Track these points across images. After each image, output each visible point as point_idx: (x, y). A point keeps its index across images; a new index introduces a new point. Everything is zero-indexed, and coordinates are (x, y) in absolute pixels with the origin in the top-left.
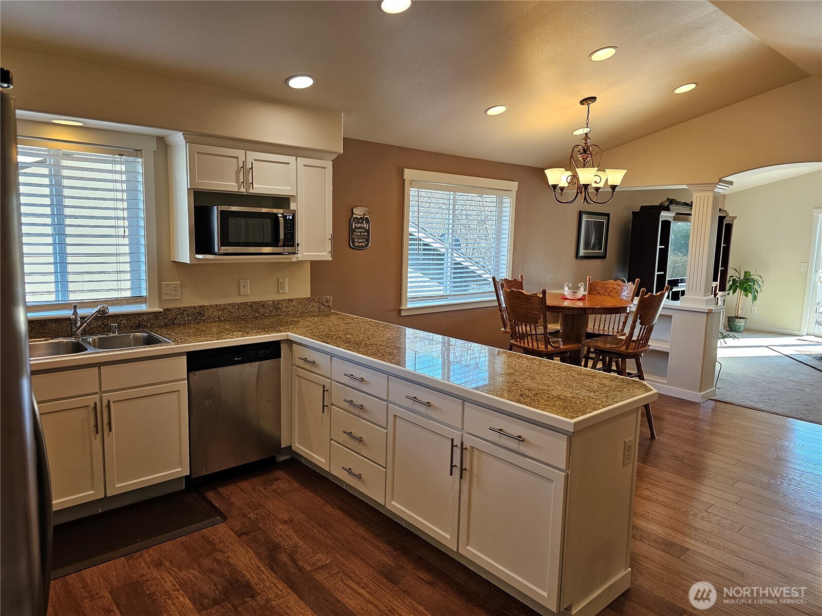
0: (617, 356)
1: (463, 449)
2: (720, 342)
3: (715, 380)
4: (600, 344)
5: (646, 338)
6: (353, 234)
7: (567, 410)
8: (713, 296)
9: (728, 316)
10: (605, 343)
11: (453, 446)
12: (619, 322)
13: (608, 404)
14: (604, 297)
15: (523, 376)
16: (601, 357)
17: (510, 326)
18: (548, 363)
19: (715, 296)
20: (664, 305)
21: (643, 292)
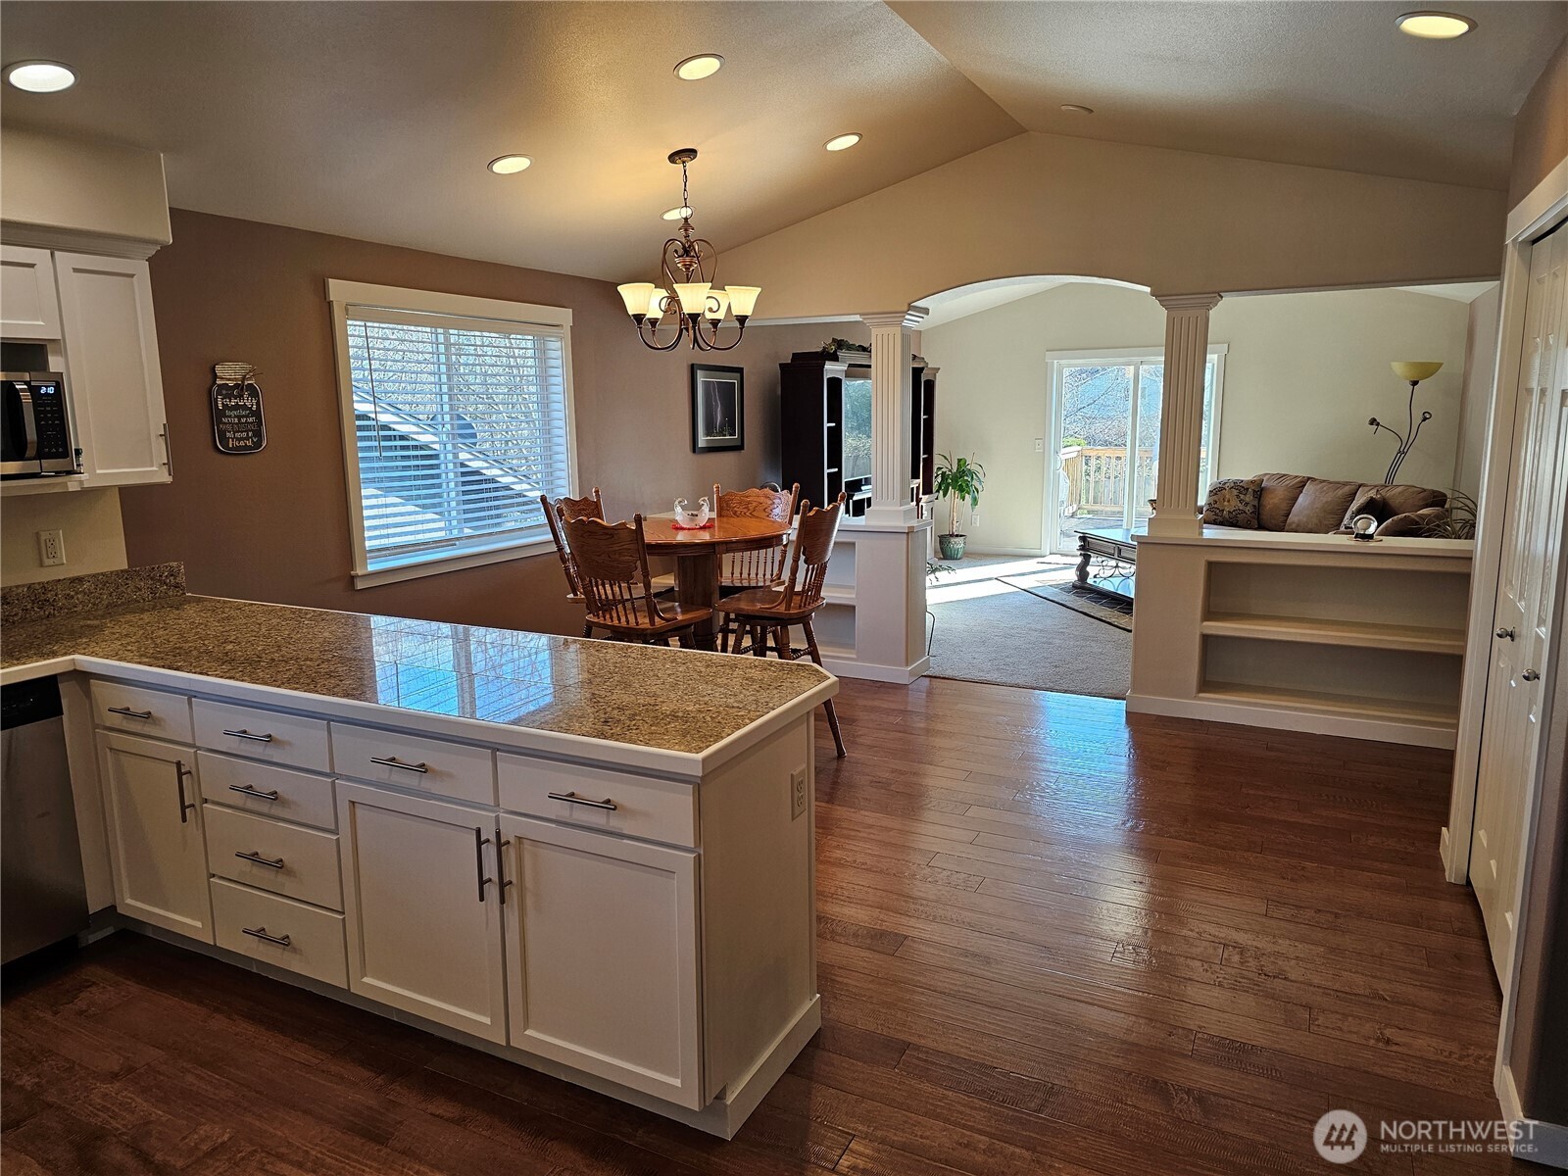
0: (772, 622)
1: (500, 845)
2: (930, 579)
3: (927, 643)
4: (745, 606)
5: (816, 586)
6: (220, 422)
7: (689, 737)
8: (915, 503)
9: (940, 534)
10: (753, 601)
11: (479, 843)
12: (773, 562)
13: (758, 713)
14: (743, 519)
15: (608, 684)
16: (748, 628)
17: (583, 588)
18: (654, 651)
19: (918, 504)
20: (840, 525)
21: (805, 506)
